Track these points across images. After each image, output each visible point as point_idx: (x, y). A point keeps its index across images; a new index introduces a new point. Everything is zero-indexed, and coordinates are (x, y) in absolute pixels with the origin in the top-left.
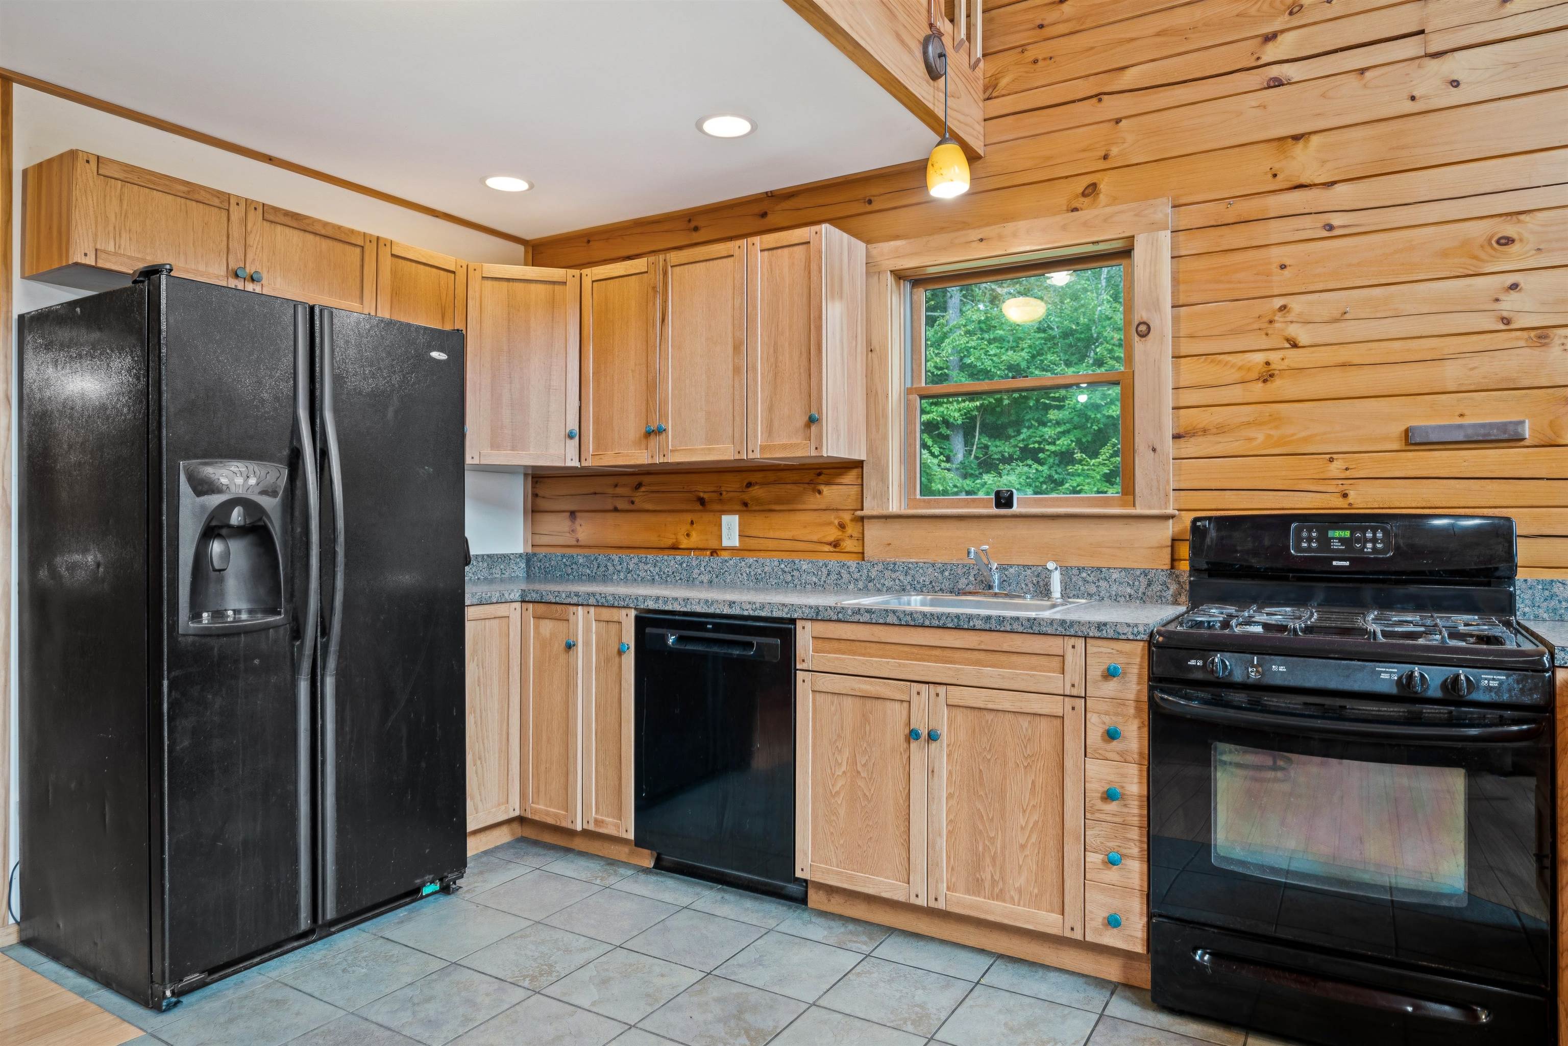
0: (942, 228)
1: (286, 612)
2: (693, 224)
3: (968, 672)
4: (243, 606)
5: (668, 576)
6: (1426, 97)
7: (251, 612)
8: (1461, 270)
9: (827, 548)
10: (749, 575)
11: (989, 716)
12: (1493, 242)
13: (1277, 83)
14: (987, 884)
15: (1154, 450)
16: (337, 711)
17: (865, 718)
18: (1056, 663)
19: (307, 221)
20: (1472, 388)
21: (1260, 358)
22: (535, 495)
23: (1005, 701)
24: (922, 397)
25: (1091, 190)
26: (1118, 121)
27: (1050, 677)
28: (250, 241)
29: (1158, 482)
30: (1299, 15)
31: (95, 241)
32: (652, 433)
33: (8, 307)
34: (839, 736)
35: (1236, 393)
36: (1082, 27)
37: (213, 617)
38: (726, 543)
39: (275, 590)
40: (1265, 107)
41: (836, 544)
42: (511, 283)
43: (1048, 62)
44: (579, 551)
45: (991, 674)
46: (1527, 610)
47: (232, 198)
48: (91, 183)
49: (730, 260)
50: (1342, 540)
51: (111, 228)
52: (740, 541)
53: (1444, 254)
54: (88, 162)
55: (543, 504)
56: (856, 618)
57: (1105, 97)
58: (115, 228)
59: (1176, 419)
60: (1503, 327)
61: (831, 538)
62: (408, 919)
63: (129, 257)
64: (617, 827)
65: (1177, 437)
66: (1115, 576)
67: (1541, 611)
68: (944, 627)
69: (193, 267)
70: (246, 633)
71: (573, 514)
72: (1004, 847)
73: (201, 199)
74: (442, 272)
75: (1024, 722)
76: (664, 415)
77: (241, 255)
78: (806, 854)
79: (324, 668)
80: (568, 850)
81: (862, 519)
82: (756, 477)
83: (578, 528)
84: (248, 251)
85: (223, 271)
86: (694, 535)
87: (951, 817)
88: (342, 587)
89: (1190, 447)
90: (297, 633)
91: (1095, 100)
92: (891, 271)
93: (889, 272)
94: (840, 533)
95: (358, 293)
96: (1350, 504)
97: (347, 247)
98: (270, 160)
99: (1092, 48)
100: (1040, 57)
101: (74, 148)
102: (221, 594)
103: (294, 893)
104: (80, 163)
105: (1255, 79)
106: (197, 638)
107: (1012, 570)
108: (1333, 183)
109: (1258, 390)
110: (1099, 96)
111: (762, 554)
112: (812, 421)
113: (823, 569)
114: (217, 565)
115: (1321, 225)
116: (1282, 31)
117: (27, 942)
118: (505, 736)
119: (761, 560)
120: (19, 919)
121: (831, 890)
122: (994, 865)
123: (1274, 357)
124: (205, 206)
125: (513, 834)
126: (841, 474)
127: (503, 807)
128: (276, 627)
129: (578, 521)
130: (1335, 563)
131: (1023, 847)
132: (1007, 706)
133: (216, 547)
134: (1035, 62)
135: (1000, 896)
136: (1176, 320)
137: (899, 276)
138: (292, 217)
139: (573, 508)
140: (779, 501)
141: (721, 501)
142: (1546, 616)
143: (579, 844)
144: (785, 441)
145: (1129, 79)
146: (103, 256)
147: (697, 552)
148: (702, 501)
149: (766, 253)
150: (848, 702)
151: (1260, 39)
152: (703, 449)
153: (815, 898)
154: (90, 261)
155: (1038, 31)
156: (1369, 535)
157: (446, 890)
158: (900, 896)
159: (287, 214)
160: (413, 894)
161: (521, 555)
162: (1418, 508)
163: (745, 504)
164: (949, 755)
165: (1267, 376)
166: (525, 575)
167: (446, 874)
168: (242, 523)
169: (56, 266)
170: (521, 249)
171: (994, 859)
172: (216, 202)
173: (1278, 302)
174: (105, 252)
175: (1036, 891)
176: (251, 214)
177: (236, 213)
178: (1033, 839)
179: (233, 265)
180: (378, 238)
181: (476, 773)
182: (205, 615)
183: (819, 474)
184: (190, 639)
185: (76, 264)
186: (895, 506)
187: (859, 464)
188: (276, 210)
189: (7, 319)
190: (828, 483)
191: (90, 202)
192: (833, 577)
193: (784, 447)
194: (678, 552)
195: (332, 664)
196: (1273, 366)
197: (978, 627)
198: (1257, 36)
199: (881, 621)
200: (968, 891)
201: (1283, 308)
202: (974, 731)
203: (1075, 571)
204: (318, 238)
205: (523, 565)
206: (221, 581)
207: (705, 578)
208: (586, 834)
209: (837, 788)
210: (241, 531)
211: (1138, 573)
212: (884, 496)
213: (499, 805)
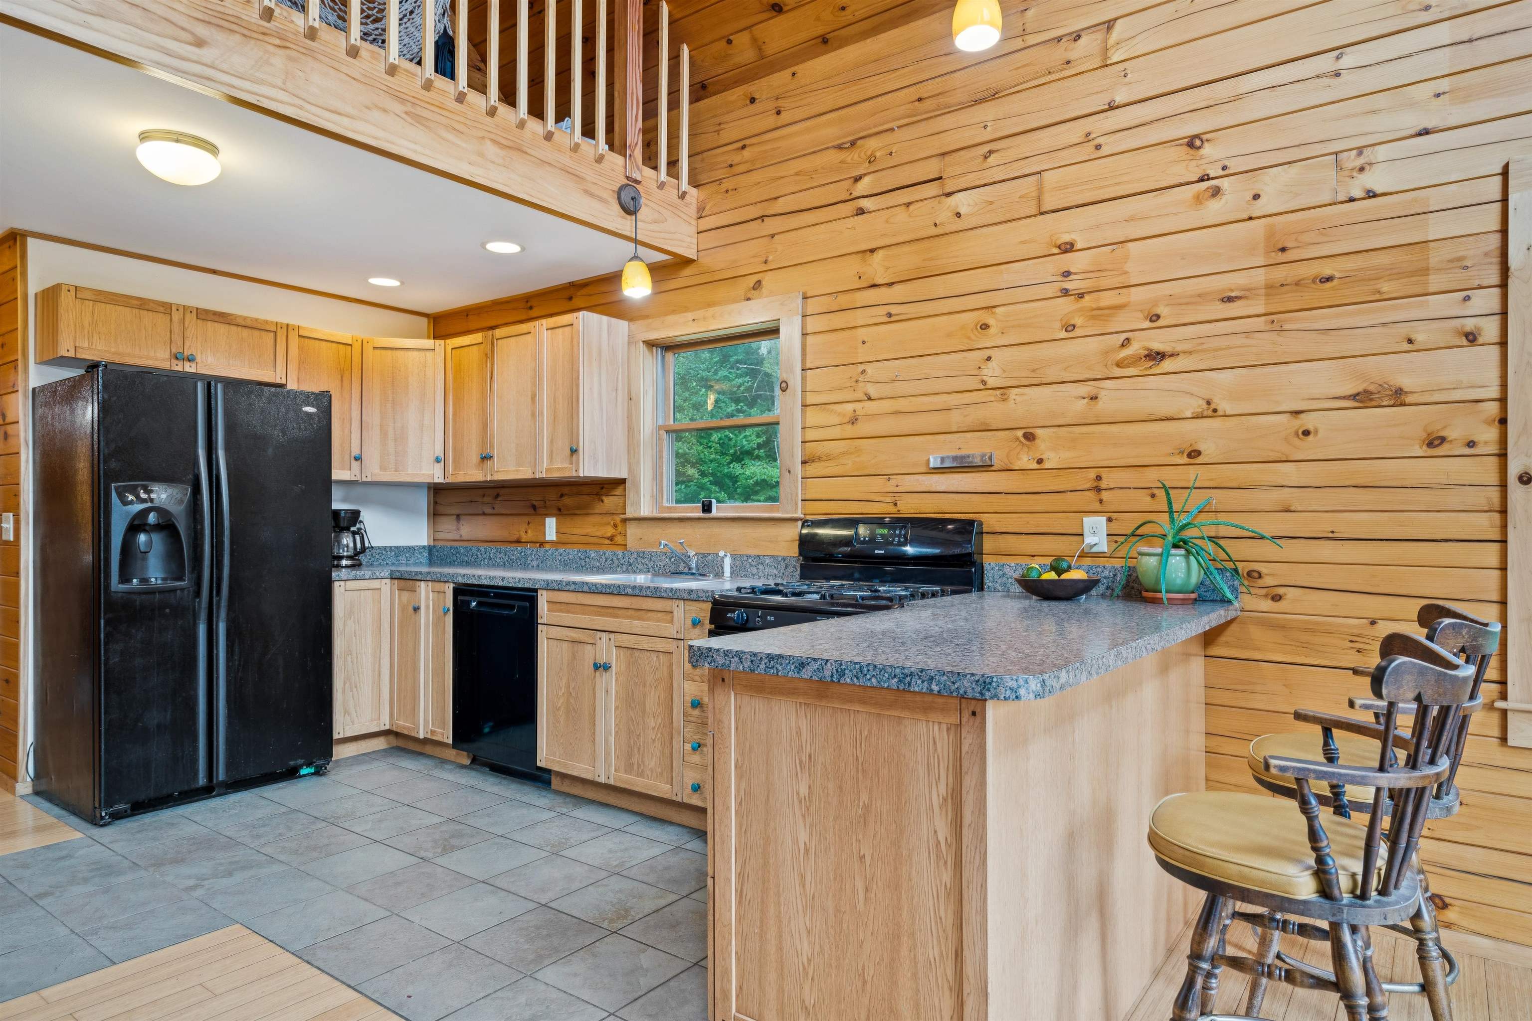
0: (674, 311)
1: (188, 580)
2: (529, 304)
3: (624, 624)
4: (160, 575)
5: (513, 562)
6: (942, 224)
7: (164, 579)
8: (961, 347)
9: (607, 542)
10: (560, 561)
11: (637, 653)
12: (978, 328)
13: (861, 212)
14: (635, 767)
15: (789, 472)
16: (227, 645)
17: (574, 657)
18: (669, 617)
19: (231, 317)
20: (965, 429)
21: (850, 407)
22: (436, 503)
23: (644, 643)
24: (667, 432)
25: (758, 285)
26: (773, 236)
27: (666, 627)
28: (187, 333)
29: (791, 494)
30: (874, 163)
31: (75, 341)
32: (486, 458)
33: (26, 383)
34: (561, 669)
35: (836, 432)
36: (754, 168)
37: (140, 582)
38: (548, 538)
39: (182, 566)
40: (854, 229)
41: (611, 538)
42: (394, 351)
43: (734, 192)
44: (461, 544)
45: (637, 625)
46: (990, 584)
47: (173, 305)
48: (71, 303)
49: (529, 336)
50: (883, 536)
51: (86, 331)
52: (557, 536)
53: (949, 335)
54: (69, 291)
55: (441, 509)
56: (568, 588)
57: (765, 219)
58: (88, 332)
59: (803, 450)
60: (983, 387)
61: (609, 535)
62: (285, 788)
63: (99, 350)
64: (443, 734)
65: (804, 462)
66: (767, 561)
67: (998, 585)
68: (612, 594)
69: (146, 354)
70: (159, 592)
71: (458, 517)
72: (644, 741)
73: (150, 308)
74: (341, 346)
75: (654, 656)
76: (492, 447)
77: (180, 343)
78: (542, 750)
79: (218, 617)
80: (421, 754)
81: (625, 521)
82: (566, 490)
83: (462, 527)
84: (186, 341)
85: (167, 355)
86: (529, 531)
87: (617, 722)
88: (229, 564)
89: (812, 469)
90: (198, 594)
91: (760, 220)
92: (644, 342)
93: (641, 343)
94: (614, 531)
95: (272, 364)
96: (898, 511)
97: (263, 333)
98: (214, 272)
99: (759, 183)
100: (730, 189)
101: (60, 282)
102: (144, 568)
103: (194, 761)
104: (64, 293)
105: (850, 207)
106: (124, 595)
107: (710, 557)
108: (893, 283)
109: (849, 431)
110: (762, 218)
111: (569, 546)
112: (574, 451)
113: (603, 557)
114: (142, 548)
115: (885, 313)
116: (865, 175)
117: (37, 793)
118: (377, 673)
119: (567, 551)
120: (32, 777)
121: (564, 776)
122: (639, 754)
123: (857, 406)
124: (154, 313)
125: (389, 744)
126: (614, 488)
127: (375, 722)
128: (182, 590)
129: (462, 522)
130: (876, 551)
131: (654, 741)
132: (645, 647)
133: (142, 538)
134: (727, 191)
135: (641, 774)
136: (804, 379)
137: (651, 344)
138: (219, 315)
139: (457, 512)
140: (580, 507)
141: (545, 507)
142: (1000, 588)
143: (428, 749)
144: (559, 466)
145: (780, 206)
146: (80, 350)
147: (532, 545)
148: (534, 507)
149: (550, 331)
150: (565, 645)
151: (852, 180)
152: (514, 471)
153: (555, 782)
154: (71, 354)
155: (729, 169)
156: (898, 532)
157: (317, 773)
158: (589, 776)
159: (215, 313)
160: (292, 774)
161: (424, 547)
162: (938, 513)
163: (560, 510)
164: (616, 681)
165: (854, 421)
166: (428, 561)
167: (314, 760)
168: (156, 523)
169: (51, 357)
170: (425, 320)
171: (639, 749)
172: (162, 309)
173: (861, 368)
174: (82, 348)
175: (660, 770)
176: (188, 315)
177: (176, 316)
178: (659, 736)
179: (174, 350)
180: (288, 325)
181: (353, 697)
182: (135, 580)
183: (602, 488)
184: (120, 595)
185: (62, 357)
186: (645, 510)
187: (622, 482)
188: (206, 311)
189: (25, 391)
190: (607, 495)
191: (71, 316)
192: (609, 562)
193: (559, 469)
194: (520, 545)
195: (223, 614)
196: (857, 413)
197: (629, 593)
198: (851, 178)
199: (580, 590)
200: (626, 772)
201: (864, 371)
202: (629, 664)
203: (745, 558)
204: (240, 328)
205: (426, 554)
206: (144, 559)
207: (535, 563)
208: (426, 741)
209: (560, 705)
210: (158, 527)
211: (780, 559)
212: (637, 504)
213: (372, 721)
